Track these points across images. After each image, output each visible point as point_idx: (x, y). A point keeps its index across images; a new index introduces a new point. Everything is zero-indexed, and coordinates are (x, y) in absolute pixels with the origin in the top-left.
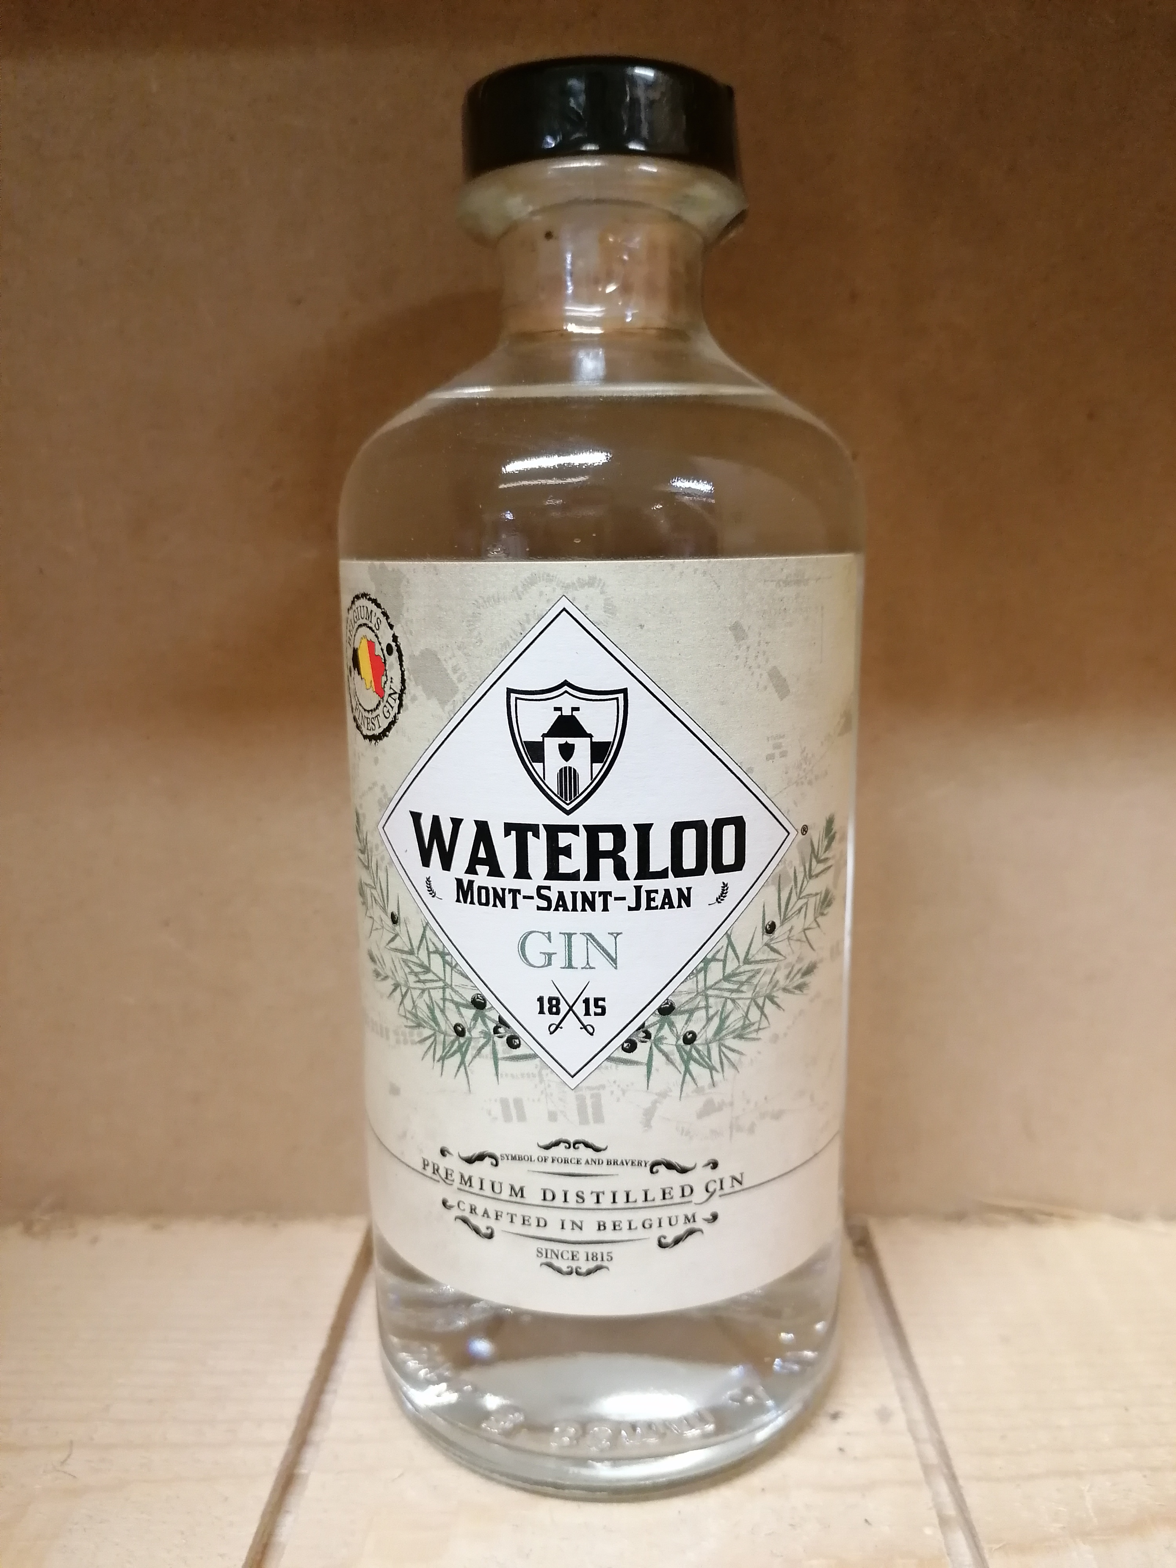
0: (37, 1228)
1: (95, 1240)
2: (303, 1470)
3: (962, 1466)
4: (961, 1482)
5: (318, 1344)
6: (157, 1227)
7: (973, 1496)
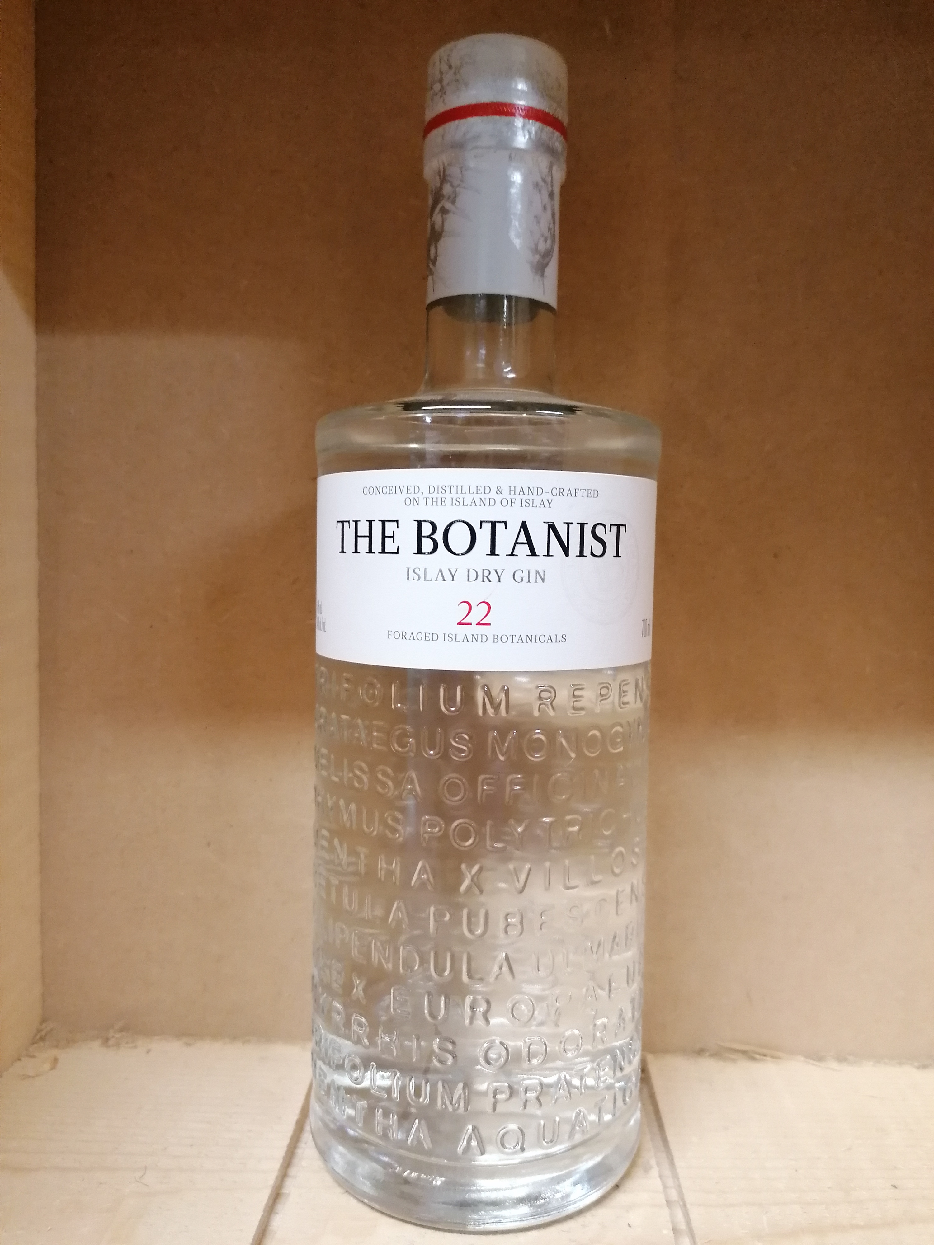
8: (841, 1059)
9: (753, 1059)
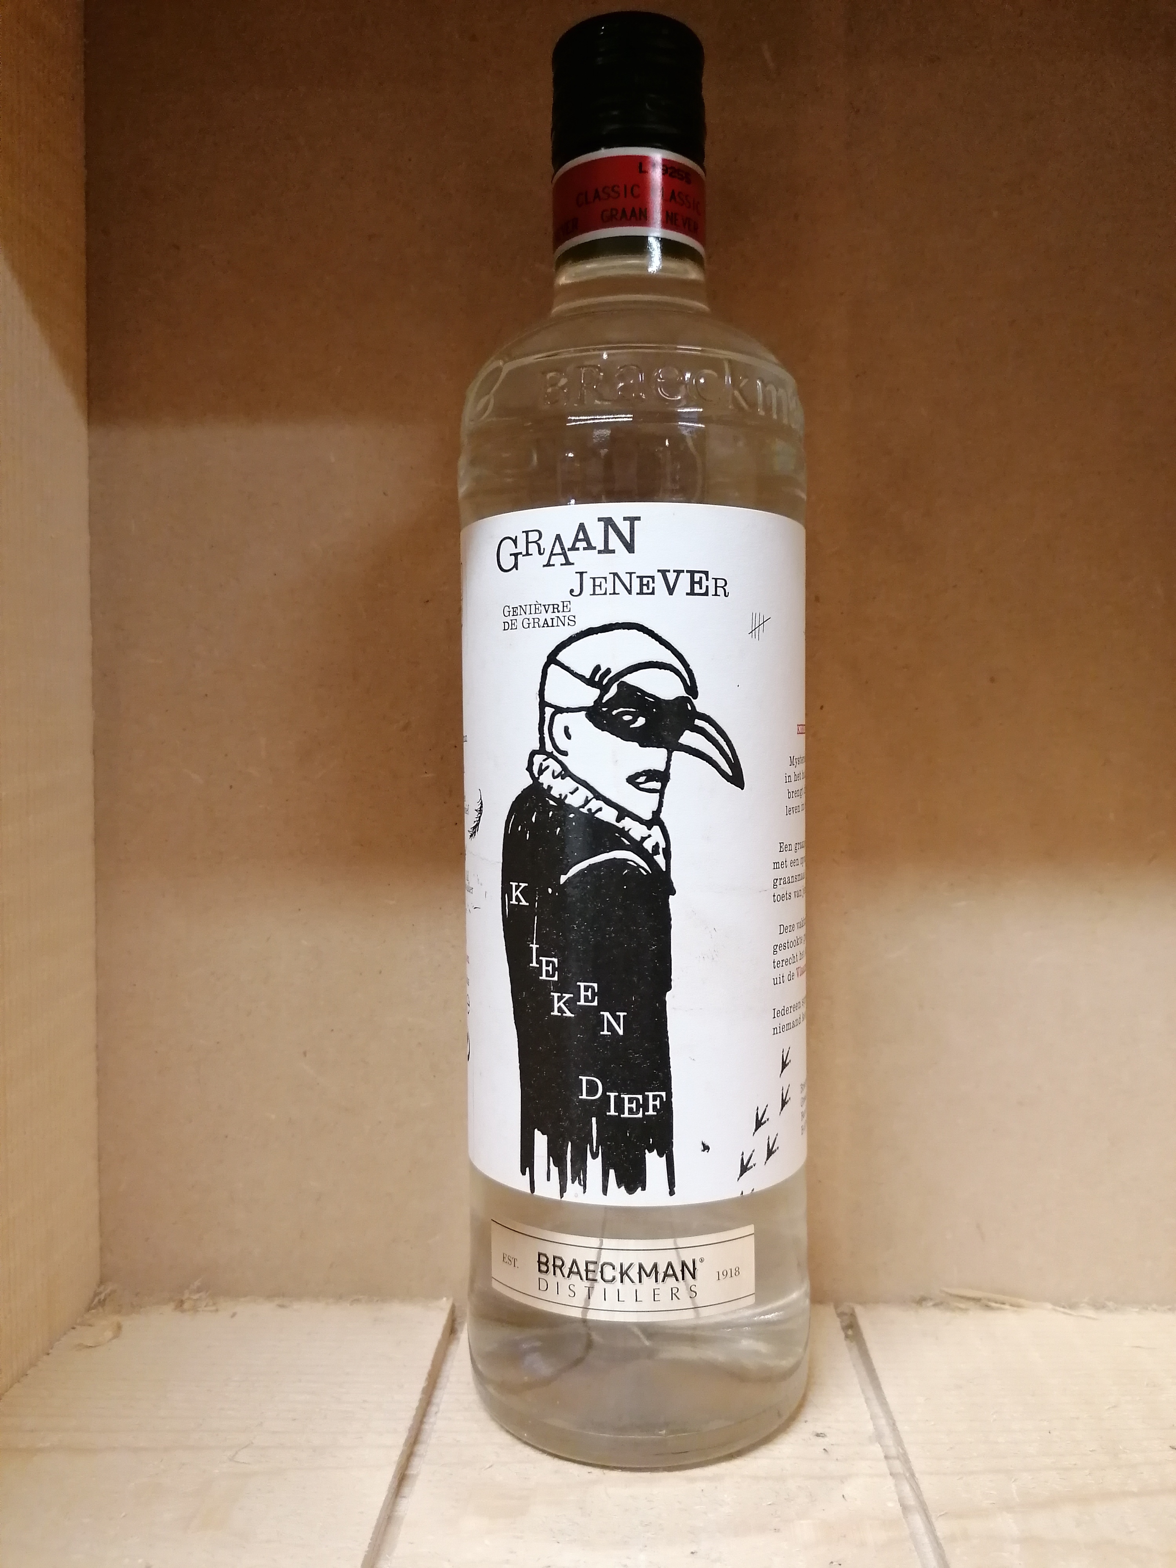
0: (186, 1306)
1: (234, 1315)
2: (412, 1471)
3: (918, 1466)
4: (917, 1475)
5: (420, 1383)
6: (282, 1306)
7: (926, 1484)
8: (1098, 1306)
9: (987, 1307)
